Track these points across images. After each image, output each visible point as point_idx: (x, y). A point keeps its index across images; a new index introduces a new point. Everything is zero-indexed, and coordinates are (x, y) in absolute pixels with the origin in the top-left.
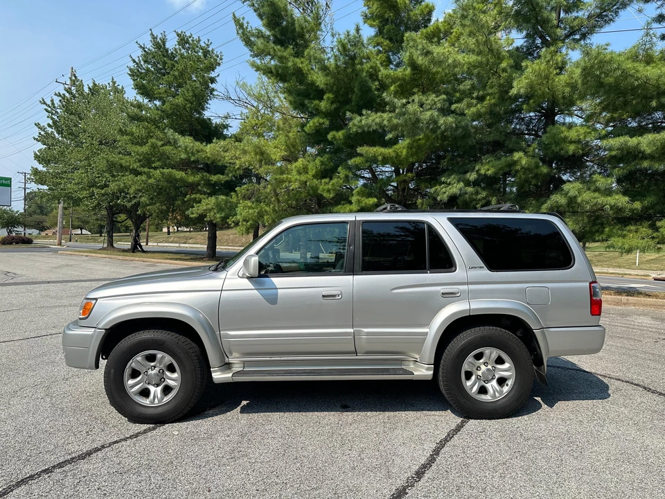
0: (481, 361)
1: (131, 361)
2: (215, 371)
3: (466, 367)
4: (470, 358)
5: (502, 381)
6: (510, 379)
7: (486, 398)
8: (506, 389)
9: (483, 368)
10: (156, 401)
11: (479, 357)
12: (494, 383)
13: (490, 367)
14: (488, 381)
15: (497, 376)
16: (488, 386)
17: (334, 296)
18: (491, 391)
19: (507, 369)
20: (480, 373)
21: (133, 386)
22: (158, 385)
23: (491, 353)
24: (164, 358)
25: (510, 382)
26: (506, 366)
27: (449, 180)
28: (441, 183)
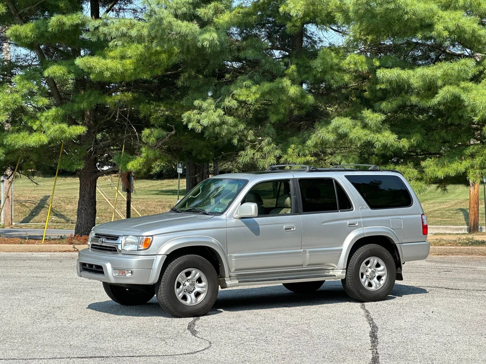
0: (369, 266)
1: (179, 276)
2: (228, 280)
3: (361, 270)
4: (363, 264)
5: (379, 278)
6: (383, 276)
7: (373, 288)
8: (382, 282)
9: (370, 270)
10: (193, 302)
11: (367, 263)
12: (375, 279)
13: (373, 269)
14: (372, 278)
15: (377, 275)
16: (372, 282)
17: (290, 229)
18: (374, 284)
19: (382, 270)
20: (368, 274)
21: (179, 294)
22: (192, 292)
23: (374, 260)
24: (196, 273)
25: (384, 278)
26: (382, 268)
27: (205, 105)
28: (194, 108)
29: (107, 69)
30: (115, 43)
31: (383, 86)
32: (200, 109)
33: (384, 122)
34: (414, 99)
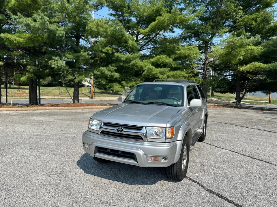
27: (56, 58)
28: (52, 59)
29: (15, 40)
30: (19, 30)
31: (114, 59)
32: (54, 59)
33: (115, 70)
34: (121, 64)
